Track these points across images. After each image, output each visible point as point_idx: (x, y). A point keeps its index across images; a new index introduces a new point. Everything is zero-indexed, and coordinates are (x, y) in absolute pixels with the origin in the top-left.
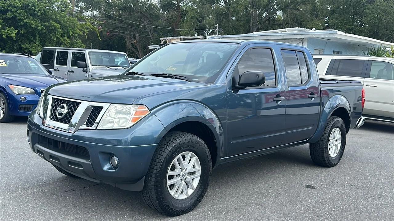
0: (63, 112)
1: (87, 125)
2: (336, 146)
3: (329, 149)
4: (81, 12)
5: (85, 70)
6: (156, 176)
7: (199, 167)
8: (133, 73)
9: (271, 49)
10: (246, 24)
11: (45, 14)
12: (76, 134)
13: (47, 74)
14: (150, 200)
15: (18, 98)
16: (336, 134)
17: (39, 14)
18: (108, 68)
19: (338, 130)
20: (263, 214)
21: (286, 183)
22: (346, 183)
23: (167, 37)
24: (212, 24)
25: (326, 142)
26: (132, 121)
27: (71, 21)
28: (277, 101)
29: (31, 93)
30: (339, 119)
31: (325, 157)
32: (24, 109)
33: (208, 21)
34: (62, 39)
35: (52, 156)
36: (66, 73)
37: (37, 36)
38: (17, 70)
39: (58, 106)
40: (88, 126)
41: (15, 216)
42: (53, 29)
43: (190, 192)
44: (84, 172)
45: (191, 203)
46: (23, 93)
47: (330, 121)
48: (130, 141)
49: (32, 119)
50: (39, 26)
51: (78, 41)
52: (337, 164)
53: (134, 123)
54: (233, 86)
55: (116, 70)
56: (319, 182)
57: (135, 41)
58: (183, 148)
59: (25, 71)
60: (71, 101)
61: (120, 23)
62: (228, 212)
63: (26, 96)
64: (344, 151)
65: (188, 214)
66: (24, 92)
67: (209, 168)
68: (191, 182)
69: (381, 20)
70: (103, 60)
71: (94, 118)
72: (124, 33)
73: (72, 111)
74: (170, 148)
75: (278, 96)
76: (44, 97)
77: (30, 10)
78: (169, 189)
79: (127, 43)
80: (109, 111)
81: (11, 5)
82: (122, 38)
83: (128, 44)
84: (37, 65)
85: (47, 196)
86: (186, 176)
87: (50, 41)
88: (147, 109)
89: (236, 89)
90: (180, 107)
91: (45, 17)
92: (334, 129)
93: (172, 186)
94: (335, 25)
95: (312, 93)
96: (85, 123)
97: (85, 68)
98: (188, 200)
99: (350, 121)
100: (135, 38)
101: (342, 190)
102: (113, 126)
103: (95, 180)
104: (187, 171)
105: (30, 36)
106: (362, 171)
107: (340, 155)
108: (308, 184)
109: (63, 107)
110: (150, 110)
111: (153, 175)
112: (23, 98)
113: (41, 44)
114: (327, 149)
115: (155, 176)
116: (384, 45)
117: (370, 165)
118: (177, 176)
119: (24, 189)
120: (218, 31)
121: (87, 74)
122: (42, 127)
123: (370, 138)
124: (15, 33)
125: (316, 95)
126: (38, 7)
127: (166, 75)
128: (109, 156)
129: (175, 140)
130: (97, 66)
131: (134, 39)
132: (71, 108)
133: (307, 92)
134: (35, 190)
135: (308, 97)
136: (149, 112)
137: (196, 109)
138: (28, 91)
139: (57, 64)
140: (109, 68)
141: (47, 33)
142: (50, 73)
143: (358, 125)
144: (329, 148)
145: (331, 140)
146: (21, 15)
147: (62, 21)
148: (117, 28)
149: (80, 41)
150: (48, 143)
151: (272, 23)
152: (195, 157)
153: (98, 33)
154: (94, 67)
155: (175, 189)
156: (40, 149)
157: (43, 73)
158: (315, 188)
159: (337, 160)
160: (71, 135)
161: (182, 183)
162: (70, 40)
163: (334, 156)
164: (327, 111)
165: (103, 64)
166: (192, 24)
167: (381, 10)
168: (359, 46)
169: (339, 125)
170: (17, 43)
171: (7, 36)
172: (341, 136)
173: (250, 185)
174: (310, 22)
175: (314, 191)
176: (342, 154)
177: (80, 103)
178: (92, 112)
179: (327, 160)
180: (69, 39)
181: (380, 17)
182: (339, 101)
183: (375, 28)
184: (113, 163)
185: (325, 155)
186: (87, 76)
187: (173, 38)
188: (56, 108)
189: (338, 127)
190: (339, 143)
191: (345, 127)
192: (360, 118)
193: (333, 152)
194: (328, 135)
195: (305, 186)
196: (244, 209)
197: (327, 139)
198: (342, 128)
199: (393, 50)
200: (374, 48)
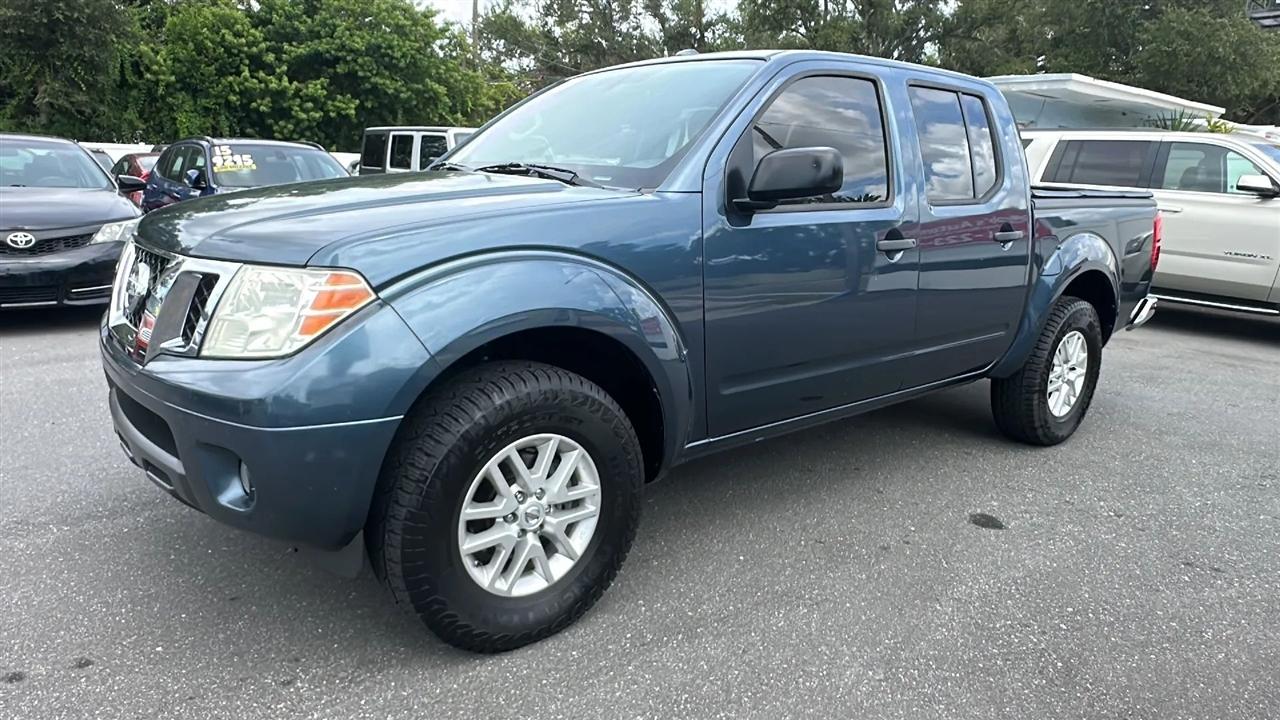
2: (1071, 383)
3: (1050, 394)
4: (497, 61)
6: (406, 530)
7: (596, 484)
9: (874, 82)
11: (415, 64)
16: (1074, 347)
17: (402, 64)
19: (1079, 338)
21: (912, 504)
22: (1102, 507)
25: (1042, 375)
26: (305, 330)
27: (472, 80)
28: (890, 253)
30: (1085, 305)
31: (1036, 418)
42: (431, 97)
43: (561, 567)
45: (560, 605)
47: (1059, 313)
50: (402, 92)
52: (1068, 436)
53: (308, 338)
54: (730, 201)
56: (1017, 499)
58: (522, 423)
64: (1094, 397)
68: (561, 535)
69: (1177, 58)
74: (460, 429)
75: (894, 234)
77: (383, 56)
78: (470, 566)
81: (344, 47)
88: (364, 284)
89: (741, 210)
91: (414, 72)
92: (1067, 335)
93: (484, 556)
95: (1006, 228)
96: (181, 333)
98: (550, 595)
99: (1115, 309)
101: (1090, 535)
102: (243, 348)
104: (546, 501)
106: (1147, 459)
107: (1080, 410)
108: (979, 511)
110: (377, 290)
111: (397, 525)
114: (1044, 395)
116: (1189, 112)
117: (1167, 439)
118: (505, 518)
123: (1156, 350)
124: (353, 106)
125: (1019, 233)
126: (400, 50)
133: (991, 224)
135: (995, 239)
136: (374, 297)
143: (1138, 319)
144: (1049, 391)
145: (1055, 369)
146: (364, 67)
147: (452, 80)
152: (576, 452)
155: (499, 561)
158: (1001, 527)
159: (1072, 424)
161: (526, 542)
163: (1062, 414)
164: (1050, 281)
167: (1179, 33)
168: (1124, 114)
169: (1083, 324)
171: (339, 114)
172: (1086, 354)
175: (997, 537)
176: (1087, 407)
177: (169, 261)
178: (199, 292)
179: (1042, 427)
181: (1174, 50)
185: (1036, 413)
189: (1081, 330)
190: (1079, 376)
191: (1099, 329)
192: (1142, 300)
193: (1061, 401)
194: (1050, 353)
195: (971, 516)
196: (751, 622)
197: (1046, 367)
198: (1091, 331)
199: (1212, 123)
200: (1164, 120)
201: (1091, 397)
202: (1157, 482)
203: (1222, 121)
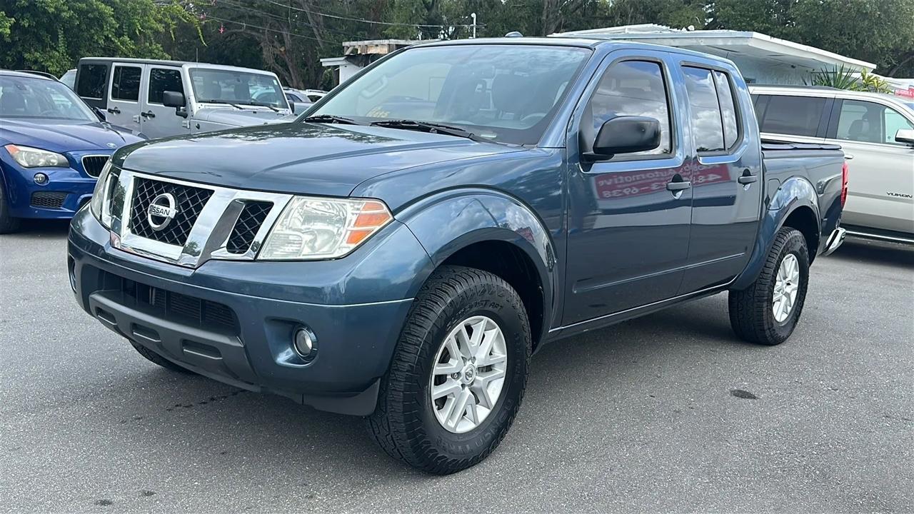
0: (165, 215)
1: (230, 248)
2: (788, 295)
3: (774, 303)
5: (181, 111)
6: (408, 379)
7: (504, 354)
8: (325, 119)
9: (660, 64)
10: (534, 15)
12: (202, 273)
13: (95, 119)
14: (390, 436)
15: (29, 175)
16: (790, 266)
18: (235, 108)
19: (793, 260)
20: (656, 467)
21: (686, 384)
22: (822, 384)
23: (356, 40)
24: (455, 14)
25: (769, 288)
26: (350, 241)
28: (675, 191)
29: (58, 163)
30: (797, 233)
31: (765, 322)
32: (43, 202)
33: (445, 8)
34: (116, 41)
35: (136, 326)
36: (135, 118)
37: (61, 33)
38: (23, 110)
39: (152, 199)
40: (234, 252)
41: (48, 479)
42: (95, 18)
43: (483, 413)
44: (225, 368)
45: (483, 441)
46: (39, 164)
47: (779, 239)
48: (345, 291)
49: (80, 230)
51: (154, 47)
52: (788, 337)
53: (353, 246)
54: (581, 152)
55: (255, 112)
56: (760, 381)
57: (282, 49)
58: (471, 307)
59: (42, 111)
60: (186, 187)
61: (248, 7)
62: (572, 463)
63: (47, 173)
65: (477, 469)
66: (42, 162)
67: (525, 356)
68: (484, 389)
69: (831, 12)
70: (223, 90)
71: (249, 231)
72: (258, 31)
73: (189, 213)
74: (439, 309)
75: (677, 178)
76: (110, 176)
78: (435, 408)
79: (264, 53)
80: (289, 214)
82: (253, 42)
83: (267, 55)
84: (68, 97)
85: (123, 422)
86: (474, 376)
87: (90, 45)
88: (385, 210)
89: (588, 161)
90: (453, 206)
92: (786, 257)
93: (442, 401)
94: (729, 20)
95: (746, 173)
96: (225, 244)
97: (182, 108)
98: (477, 433)
99: (817, 238)
100: (282, 42)
101: (818, 402)
102: (298, 252)
103: (251, 386)
104: (476, 364)
105: (43, 33)
107: (795, 317)
108: (735, 388)
109: (165, 202)
110: (394, 213)
111: (401, 376)
112: (40, 175)
113: (70, 51)
114: (771, 303)
115: (406, 378)
116: (848, 67)
118: (453, 376)
119: (62, 404)
120: (475, 29)
121: (186, 121)
122: (111, 251)
123: (838, 276)
124: (9, 25)
125: (754, 178)
127: (413, 123)
128: (290, 329)
129: (451, 288)
130: (209, 102)
131: (281, 44)
132: (186, 205)
134: (90, 405)
135: (739, 181)
136: (391, 218)
137: (487, 210)
138: (52, 161)
139: (114, 97)
140: (237, 107)
141: (84, 27)
142: (102, 117)
143: (831, 248)
144: (773, 301)
145: (778, 283)
148: (241, 17)
149: (159, 46)
150: (124, 291)
151: (590, 13)
152: (495, 330)
153: (199, 28)
154: (204, 104)
155: (449, 407)
156: (106, 306)
157: (86, 118)
158: (755, 398)
159: (789, 328)
160: (189, 273)
161: (465, 393)
162: (134, 44)
163: (782, 319)
164: (775, 214)
165: (222, 98)
166: (414, 12)
168: (793, 67)
169: (797, 249)
170: (12, 49)
172: (798, 273)
173: (604, 391)
174: (674, 13)
175: (754, 403)
176: (800, 315)
177: (212, 192)
178: (244, 215)
179: (769, 329)
180: (133, 41)
182: (796, 192)
183: (817, 29)
184: (300, 345)
185: (765, 318)
186: (186, 127)
187: (371, 44)
188: (146, 204)
189: (794, 253)
190: (793, 290)
191: (807, 253)
192: (835, 231)
193: (781, 310)
194: (774, 271)
195: (731, 392)
196: (606, 454)
197: (772, 281)
198: (802, 254)
199: (866, 77)
200: (827, 72)
201: (802, 307)
202: (856, 368)
203: (875, 75)
